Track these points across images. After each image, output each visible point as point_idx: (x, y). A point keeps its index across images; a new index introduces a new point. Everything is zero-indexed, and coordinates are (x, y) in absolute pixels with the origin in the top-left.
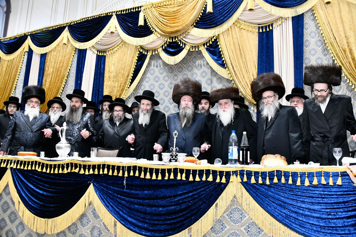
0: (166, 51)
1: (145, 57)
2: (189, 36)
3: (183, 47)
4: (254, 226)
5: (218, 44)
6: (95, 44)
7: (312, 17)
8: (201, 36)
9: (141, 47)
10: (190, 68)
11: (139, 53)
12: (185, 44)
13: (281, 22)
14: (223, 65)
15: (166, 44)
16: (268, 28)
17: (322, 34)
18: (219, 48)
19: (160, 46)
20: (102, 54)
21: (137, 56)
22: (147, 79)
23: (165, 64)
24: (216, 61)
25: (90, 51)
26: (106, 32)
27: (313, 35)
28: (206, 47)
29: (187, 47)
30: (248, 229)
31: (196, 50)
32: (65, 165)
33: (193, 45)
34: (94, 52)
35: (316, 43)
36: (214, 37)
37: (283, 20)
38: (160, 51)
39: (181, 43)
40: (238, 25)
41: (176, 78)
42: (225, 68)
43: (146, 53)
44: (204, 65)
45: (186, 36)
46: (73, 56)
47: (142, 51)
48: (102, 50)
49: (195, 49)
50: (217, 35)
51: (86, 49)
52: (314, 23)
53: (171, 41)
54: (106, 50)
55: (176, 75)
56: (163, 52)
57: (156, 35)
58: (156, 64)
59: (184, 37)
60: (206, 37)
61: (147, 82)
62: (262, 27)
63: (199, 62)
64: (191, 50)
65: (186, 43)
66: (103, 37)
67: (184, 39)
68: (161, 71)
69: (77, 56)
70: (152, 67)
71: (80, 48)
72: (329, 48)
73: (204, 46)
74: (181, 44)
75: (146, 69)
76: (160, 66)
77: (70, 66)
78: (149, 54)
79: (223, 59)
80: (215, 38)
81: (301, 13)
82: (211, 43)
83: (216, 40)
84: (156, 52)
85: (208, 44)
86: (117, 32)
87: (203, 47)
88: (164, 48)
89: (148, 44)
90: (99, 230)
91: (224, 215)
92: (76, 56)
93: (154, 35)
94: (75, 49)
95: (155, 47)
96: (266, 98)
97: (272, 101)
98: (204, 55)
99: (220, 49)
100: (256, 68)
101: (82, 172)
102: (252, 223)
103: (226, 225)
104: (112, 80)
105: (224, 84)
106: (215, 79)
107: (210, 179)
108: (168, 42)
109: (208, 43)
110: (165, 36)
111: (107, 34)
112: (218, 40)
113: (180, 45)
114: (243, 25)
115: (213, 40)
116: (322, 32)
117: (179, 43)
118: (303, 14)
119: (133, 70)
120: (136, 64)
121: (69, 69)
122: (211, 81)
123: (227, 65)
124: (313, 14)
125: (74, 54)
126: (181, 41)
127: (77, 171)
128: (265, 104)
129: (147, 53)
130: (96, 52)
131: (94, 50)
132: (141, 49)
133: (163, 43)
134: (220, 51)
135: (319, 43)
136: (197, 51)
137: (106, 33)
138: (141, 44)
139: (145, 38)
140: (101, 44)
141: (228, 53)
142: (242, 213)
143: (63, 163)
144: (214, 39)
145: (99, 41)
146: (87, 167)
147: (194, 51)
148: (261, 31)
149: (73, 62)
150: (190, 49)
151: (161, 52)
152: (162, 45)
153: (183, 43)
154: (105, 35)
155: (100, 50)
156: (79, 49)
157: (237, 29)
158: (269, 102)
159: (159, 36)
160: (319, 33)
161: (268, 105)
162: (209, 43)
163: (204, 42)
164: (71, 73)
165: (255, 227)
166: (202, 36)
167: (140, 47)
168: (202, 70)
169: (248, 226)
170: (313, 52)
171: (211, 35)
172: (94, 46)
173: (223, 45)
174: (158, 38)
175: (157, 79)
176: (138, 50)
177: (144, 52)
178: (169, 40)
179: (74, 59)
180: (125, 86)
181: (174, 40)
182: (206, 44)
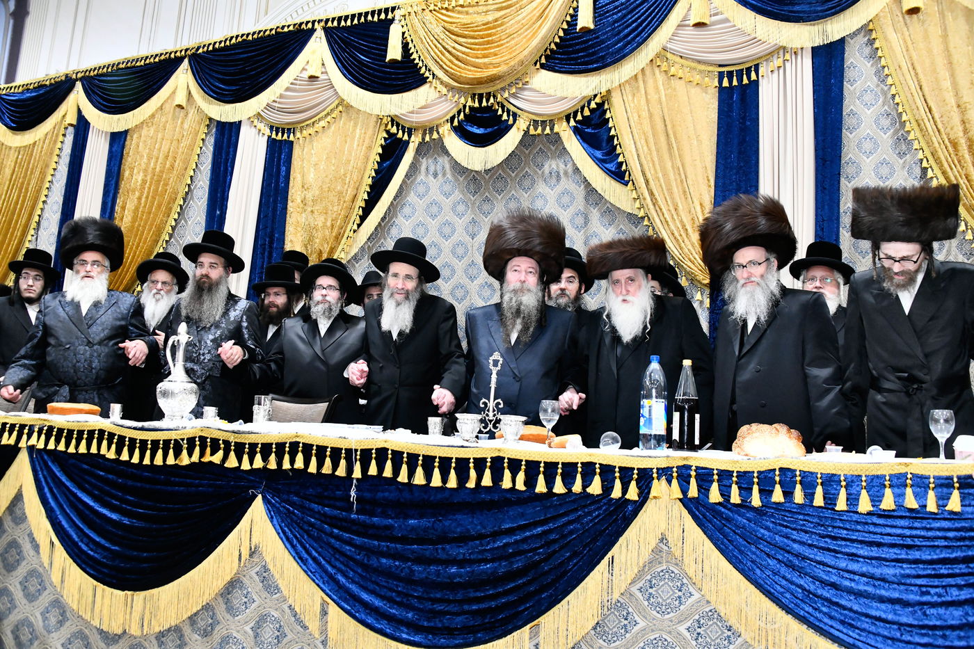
0: (461, 132)
1: (401, 148)
2: (526, 93)
3: (511, 122)
4: (715, 620)
5: (608, 115)
6: (265, 108)
7: (867, 50)
8: (559, 94)
9: (392, 120)
10: (527, 183)
11: (387, 136)
12: (515, 115)
13: (781, 60)
14: (619, 175)
15: (462, 114)
16: (745, 77)
17: (894, 96)
18: (611, 128)
19: (446, 118)
20: (282, 136)
21: (382, 145)
22: (407, 210)
23: (458, 169)
24: (600, 162)
25: (248, 127)
26: (295, 77)
27: (868, 97)
28: (572, 123)
29: (522, 124)
30: (699, 630)
31: (545, 133)
32: (185, 442)
33: (537, 119)
34: (260, 130)
35: (877, 122)
36: (595, 96)
37: (787, 56)
38: (446, 132)
39: (503, 112)
40: (664, 66)
41: (486, 207)
42: (626, 184)
43: (406, 137)
44: (566, 173)
45: (518, 91)
46: (203, 140)
47: (394, 130)
48: (283, 126)
49: (544, 130)
50: (604, 91)
51: (240, 122)
52: (872, 65)
53: (477, 105)
54: (295, 126)
55: (487, 200)
56: (453, 134)
57: (436, 88)
58: (432, 169)
59: (514, 96)
60: (574, 95)
61: (407, 217)
62: (730, 74)
63: (551, 165)
64: (532, 132)
65: (519, 112)
66: (288, 89)
67: (512, 100)
68: (447, 188)
69: (213, 140)
70: (421, 177)
71: (223, 120)
72: (911, 136)
73: (568, 121)
74: (505, 114)
75: (404, 181)
76: (444, 175)
77: (194, 167)
78: (415, 140)
79: (621, 159)
80: (598, 100)
81: (837, 37)
82: (587, 113)
83: (600, 105)
84: (435, 136)
85: (579, 117)
86: (327, 77)
87: (565, 124)
88: (456, 123)
89: (412, 112)
90: (278, 626)
91: (632, 589)
92: (211, 141)
93: (430, 86)
94: (208, 122)
95: (433, 120)
96: (744, 267)
97: (762, 276)
98: (567, 145)
99: (613, 129)
100: (710, 186)
101: (232, 462)
102: (710, 614)
103: (637, 618)
104: (309, 209)
105: (622, 226)
106: (595, 214)
107: (596, 488)
108: (467, 108)
109: (579, 113)
110: (460, 91)
111: (298, 82)
112: (606, 106)
113: (501, 116)
114: (677, 66)
115: (593, 105)
116: (893, 91)
117: (500, 112)
118: (842, 41)
119: (370, 181)
120: (376, 167)
121: (191, 177)
122: (585, 219)
123: (630, 175)
124: (871, 42)
125: (204, 136)
126: (503, 107)
127: (217, 458)
128: (742, 282)
129: (410, 136)
130: (268, 132)
131: (261, 126)
132: (392, 127)
133: (455, 111)
134: (613, 137)
135: (886, 122)
136: (548, 134)
137: (295, 79)
138: (394, 111)
139: (405, 94)
140: (280, 110)
141: (635, 143)
142: (682, 585)
143: (178, 438)
144: (596, 103)
145: (274, 101)
146: (247, 450)
147: (539, 135)
148: (726, 83)
149: (202, 158)
150: (528, 128)
151: (449, 134)
152: (451, 115)
153: (508, 111)
154: (292, 84)
155: (279, 126)
156: (219, 122)
157: (660, 77)
158: (753, 279)
159: (444, 91)
160: (885, 93)
161: (749, 288)
162: (582, 112)
163: (569, 112)
164: (194, 188)
165: (718, 623)
166: (564, 95)
167: (389, 119)
168: (559, 189)
169: (698, 621)
170: (867, 146)
171: (589, 92)
172: (262, 113)
173: (620, 120)
174: (441, 97)
175: (434, 209)
176: (383, 127)
177: (400, 135)
178: (470, 103)
179: (204, 148)
180: (347, 227)
181: (485, 104)
182: (575, 117)
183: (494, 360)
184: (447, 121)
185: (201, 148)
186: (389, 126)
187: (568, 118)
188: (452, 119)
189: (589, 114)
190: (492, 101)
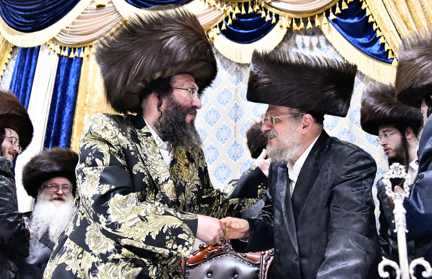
0: (229, 34)
3: (274, 21)
5: (364, 6)
6: (59, 33)
12: (277, 16)
14: (383, 56)
15: (230, 20)
18: (368, 17)
19: (215, 25)
20: (74, 54)
24: (362, 47)
25: (46, 50)
26: (85, 8)
28: (332, 16)
29: (285, 22)
31: (308, 28)
33: (299, 17)
34: (54, 51)
38: (216, 36)
39: (266, 14)
42: (390, 62)
46: (6, 64)
48: (74, 46)
49: (306, 25)
51: (39, 47)
53: (244, 12)
54: (84, 45)
56: (222, 36)
57: (205, 1)
64: (295, 28)
65: (281, 13)
66: (79, 18)
67: (274, 4)
73: (328, 15)
74: (268, 16)
79: (381, 41)
82: (345, 6)
85: (338, 11)
86: (112, 5)
87: (325, 18)
88: (224, 27)
92: (13, 64)
93: (201, 0)
94: (12, 50)
98: (327, 36)
99: (371, 17)
108: (235, 15)
109: (338, 8)
111: (89, 11)
113: (265, 18)
117: (263, 15)
123: (393, 53)
125: (7, 61)
126: (266, 10)
131: (54, 47)
133: (223, 18)
134: (372, 23)
136: (310, 28)
137: (85, 10)
140: (72, 34)
145: (67, 27)
147: (301, 29)
150: (291, 25)
151: (218, 36)
152: (219, 21)
153: (271, 13)
154: (82, 13)
155: (71, 46)
156: (21, 49)
159: (213, 4)
162: (340, 6)
163: (327, 7)
172: (57, 38)
173: (377, 9)
178: (237, 11)
179: (6, 71)
181: (250, 10)
182: (334, 11)
184: (216, 27)
185: (4, 71)
187: (327, 13)
188: (221, 25)
189: (347, 7)
190: (257, 7)
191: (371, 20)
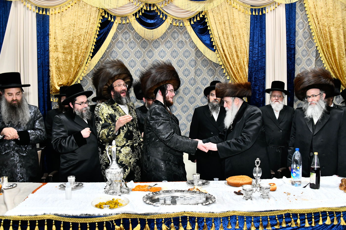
0: (140, 21)
1: (110, 25)
2: (172, 7)
3: (164, 19)
5: (206, 21)
7: (301, 7)
8: (186, 9)
9: (105, 11)
10: (169, 45)
11: (102, 19)
12: (166, 16)
13: (274, 7)
14: (211, 46)
15: (141, 12)
16: (261, 12)
19: (133, 14)
20: (43, 12)
21: (100, 23)
22: (113, 54)
23: (138, 36)
27: (300, 25)
28: (192, 23)
29: (169, 20)
32: (114, 222)
33: (176, 19)
35: (303, 35)
36: (202, 12)
37: (276, 6)
38: (133, 20)
39: (161, 14)
40: (229, 2)
41: (150, 54)
42: (214, 51)
43: (113, 20)
44: (187, 42)
45: (168, 5)
47: (106, 16)
48: (42, 7)
49: (180, 24)
50: (205, 10)
53: (148, 9)
54: (49, 8)
55: (150, 51)
56: (136, 22)
58: (125, 36)
59: (166, 7)
60: (193, 10)
62: (255, 10)
64: (174, 24)
65: (168, 15)
67: (164, 9)
68: (132, 45)
70: (120, 39)
75: (112, 41)
76: (130, 39)
78: (117, 22)
79: (212, 40)
80: (203, 14)
81: (294, 1)
82: (198, 19)
83: (204, 16)
84: (128, 21)
85: (195, 20)
87: (189, 22)
88: (138, 17)
89: (116, 9)
95: (128, 13)
97: (317, 101)
98: (188, 31)
99: (209, 27)
100: (247, 54)
105: (211, 67)
106: (199, 61)
108: (143, 10)
109: (195, 19)
110: (140, 1)
112: (206, 17)
113: (160, 16)
114: (235, 3)
115: (201, 16)
117: (159, 14)
118: (295, 3)
119: (95, 40)
120: (98, 33)
122: (195, 62)
123: (216, 47)
126: (160, 11)
129: (114, 20)
131: (29, 5)
132: (105, 14)
133: (137, 11)
134: (209, 30)
136: (181, 26)
138: (106, 7)
141: (218, 34)
146: (155, 223)
147: (177, 26)
148: (254, 13)
150: (172, 22)
151: (134, 22)
152: (135, 12)
153: (163, 13)
155: (40, 7)
162: (196, 18)
163: (191, 17)
166: (188, 10)
167: (103, 11)
168: (184, 49)
171: (200, 10)
173: (212, 23)
174: (130, 3)
175: (126, 54)
176: (100, 14)
177: (110, 19)
178: (145, 8)
180: (84, 61)
181: (152, 9)
182: (193, 20)
183: (257, 162)
184: (133, 15)
186: (103, 14)
187: (190, 20)
188: (136, 14)
189: (199, 19)
190: (155, 8)
191: (209, 28)
